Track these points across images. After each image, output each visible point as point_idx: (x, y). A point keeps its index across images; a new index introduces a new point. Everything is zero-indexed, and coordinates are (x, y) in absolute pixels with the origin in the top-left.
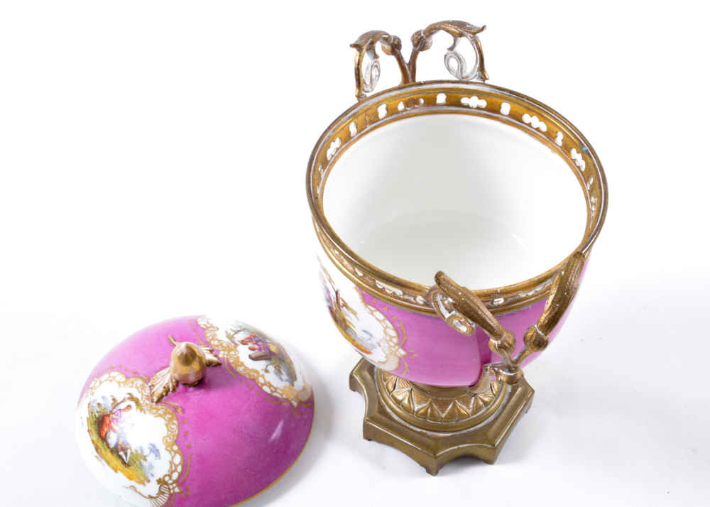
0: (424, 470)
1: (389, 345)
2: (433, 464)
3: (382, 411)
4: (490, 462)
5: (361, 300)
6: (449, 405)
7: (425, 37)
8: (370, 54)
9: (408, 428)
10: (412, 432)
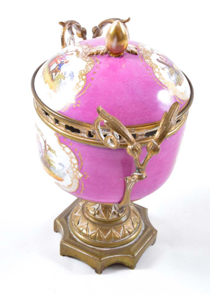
0: (94, 271)
1: (73, 171)
2: (99, 267)
3: (71, 237)
4: (131, 267)
5: (57, 142)
6: (109, 231)
7: (99, 28)
8: (69, 32)
9: (85, 246)
10: (88, 248)
